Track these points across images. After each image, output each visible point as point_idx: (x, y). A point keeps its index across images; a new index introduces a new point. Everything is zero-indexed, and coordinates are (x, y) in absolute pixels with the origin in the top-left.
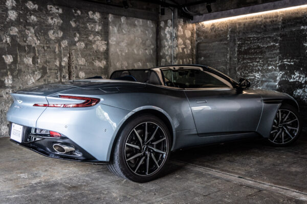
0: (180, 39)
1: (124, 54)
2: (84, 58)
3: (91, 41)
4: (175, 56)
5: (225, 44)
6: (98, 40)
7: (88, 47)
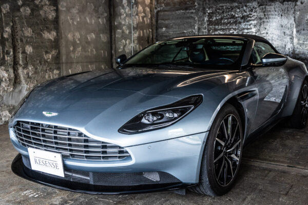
0: (140, 5)
1: (75, 23)
2: (30, 27)
3: (37, 6)
4: (135, 26)
5: (192, 13)
6: (46, 5)
7: (34, 14)
